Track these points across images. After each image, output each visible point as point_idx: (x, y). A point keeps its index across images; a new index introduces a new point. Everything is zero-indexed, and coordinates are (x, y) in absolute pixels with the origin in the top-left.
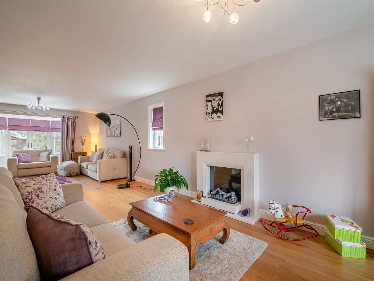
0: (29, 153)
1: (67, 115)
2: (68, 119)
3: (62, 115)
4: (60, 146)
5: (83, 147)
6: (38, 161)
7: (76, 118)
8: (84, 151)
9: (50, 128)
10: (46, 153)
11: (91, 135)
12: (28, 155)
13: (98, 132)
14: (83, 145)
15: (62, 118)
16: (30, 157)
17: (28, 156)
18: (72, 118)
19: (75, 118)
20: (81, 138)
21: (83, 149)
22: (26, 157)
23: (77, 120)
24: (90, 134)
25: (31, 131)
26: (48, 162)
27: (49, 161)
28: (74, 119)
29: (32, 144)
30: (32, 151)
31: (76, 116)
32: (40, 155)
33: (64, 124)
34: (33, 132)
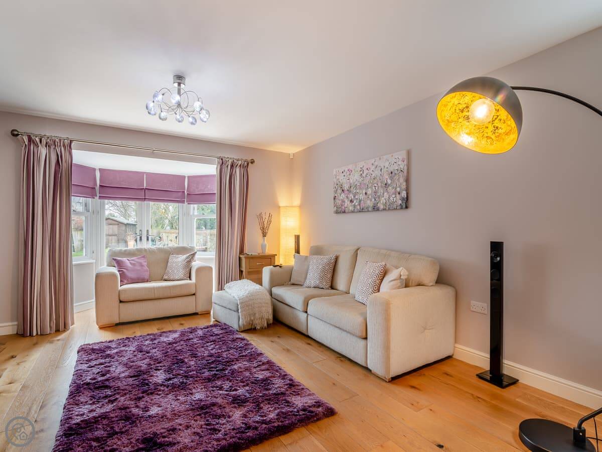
0: (144, 257)
1: (230, 155)
2: (232, 166)
3: (219, 155)
4: (215, 239)
5: (264, 241)
6: (166, 277)
7: (250, 164)
8: (268, 251)
9: (186, 194)
10: (182, 258)
11: (282, 210)
12: (142, 261)
13: (297, 201)
14: (264, 235)
15: (218, 163)
16: (146, 268)
17: (142, 265)
18: (240, 165)
19: (248, 164)
20: (260, 216)
21: (266, 245)
22: (138, 268)
23: (251, 168)
24: (280, 207)
25: (146, 202)
26: (188, 281)
27: (190, 278)
28: (246, 166)
29: (148, 231)
30: (151, 252)
31: (249, 159)
32: (168, 262)
33: (223, 181)
34: (151, 203)
